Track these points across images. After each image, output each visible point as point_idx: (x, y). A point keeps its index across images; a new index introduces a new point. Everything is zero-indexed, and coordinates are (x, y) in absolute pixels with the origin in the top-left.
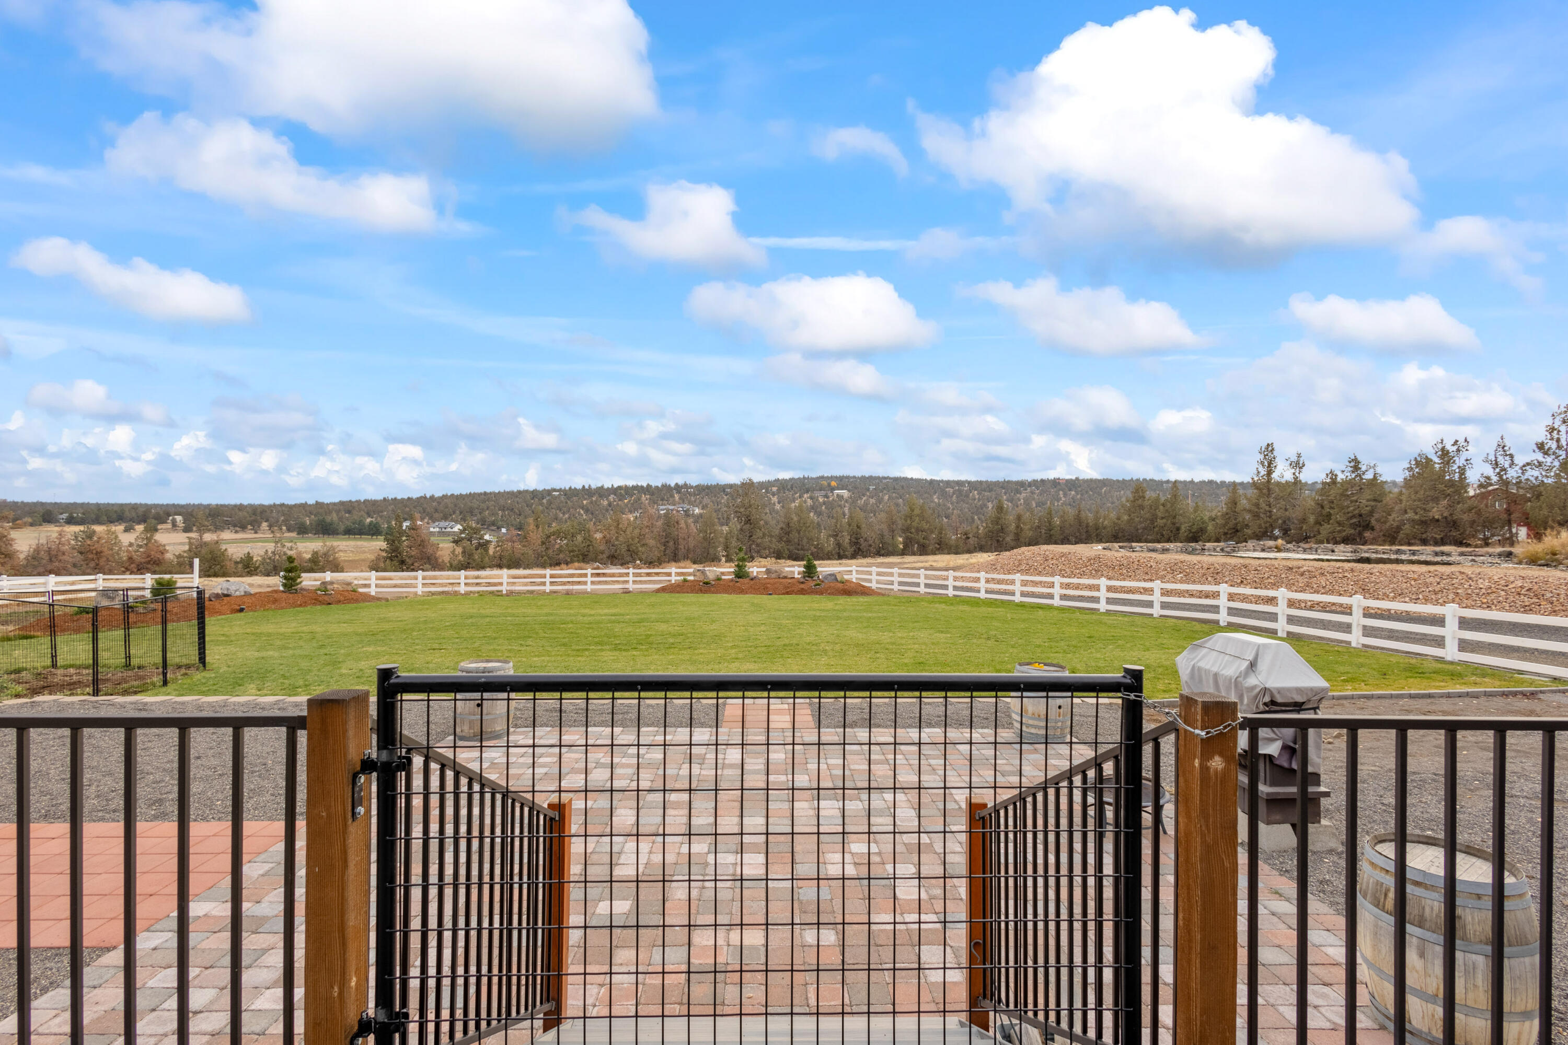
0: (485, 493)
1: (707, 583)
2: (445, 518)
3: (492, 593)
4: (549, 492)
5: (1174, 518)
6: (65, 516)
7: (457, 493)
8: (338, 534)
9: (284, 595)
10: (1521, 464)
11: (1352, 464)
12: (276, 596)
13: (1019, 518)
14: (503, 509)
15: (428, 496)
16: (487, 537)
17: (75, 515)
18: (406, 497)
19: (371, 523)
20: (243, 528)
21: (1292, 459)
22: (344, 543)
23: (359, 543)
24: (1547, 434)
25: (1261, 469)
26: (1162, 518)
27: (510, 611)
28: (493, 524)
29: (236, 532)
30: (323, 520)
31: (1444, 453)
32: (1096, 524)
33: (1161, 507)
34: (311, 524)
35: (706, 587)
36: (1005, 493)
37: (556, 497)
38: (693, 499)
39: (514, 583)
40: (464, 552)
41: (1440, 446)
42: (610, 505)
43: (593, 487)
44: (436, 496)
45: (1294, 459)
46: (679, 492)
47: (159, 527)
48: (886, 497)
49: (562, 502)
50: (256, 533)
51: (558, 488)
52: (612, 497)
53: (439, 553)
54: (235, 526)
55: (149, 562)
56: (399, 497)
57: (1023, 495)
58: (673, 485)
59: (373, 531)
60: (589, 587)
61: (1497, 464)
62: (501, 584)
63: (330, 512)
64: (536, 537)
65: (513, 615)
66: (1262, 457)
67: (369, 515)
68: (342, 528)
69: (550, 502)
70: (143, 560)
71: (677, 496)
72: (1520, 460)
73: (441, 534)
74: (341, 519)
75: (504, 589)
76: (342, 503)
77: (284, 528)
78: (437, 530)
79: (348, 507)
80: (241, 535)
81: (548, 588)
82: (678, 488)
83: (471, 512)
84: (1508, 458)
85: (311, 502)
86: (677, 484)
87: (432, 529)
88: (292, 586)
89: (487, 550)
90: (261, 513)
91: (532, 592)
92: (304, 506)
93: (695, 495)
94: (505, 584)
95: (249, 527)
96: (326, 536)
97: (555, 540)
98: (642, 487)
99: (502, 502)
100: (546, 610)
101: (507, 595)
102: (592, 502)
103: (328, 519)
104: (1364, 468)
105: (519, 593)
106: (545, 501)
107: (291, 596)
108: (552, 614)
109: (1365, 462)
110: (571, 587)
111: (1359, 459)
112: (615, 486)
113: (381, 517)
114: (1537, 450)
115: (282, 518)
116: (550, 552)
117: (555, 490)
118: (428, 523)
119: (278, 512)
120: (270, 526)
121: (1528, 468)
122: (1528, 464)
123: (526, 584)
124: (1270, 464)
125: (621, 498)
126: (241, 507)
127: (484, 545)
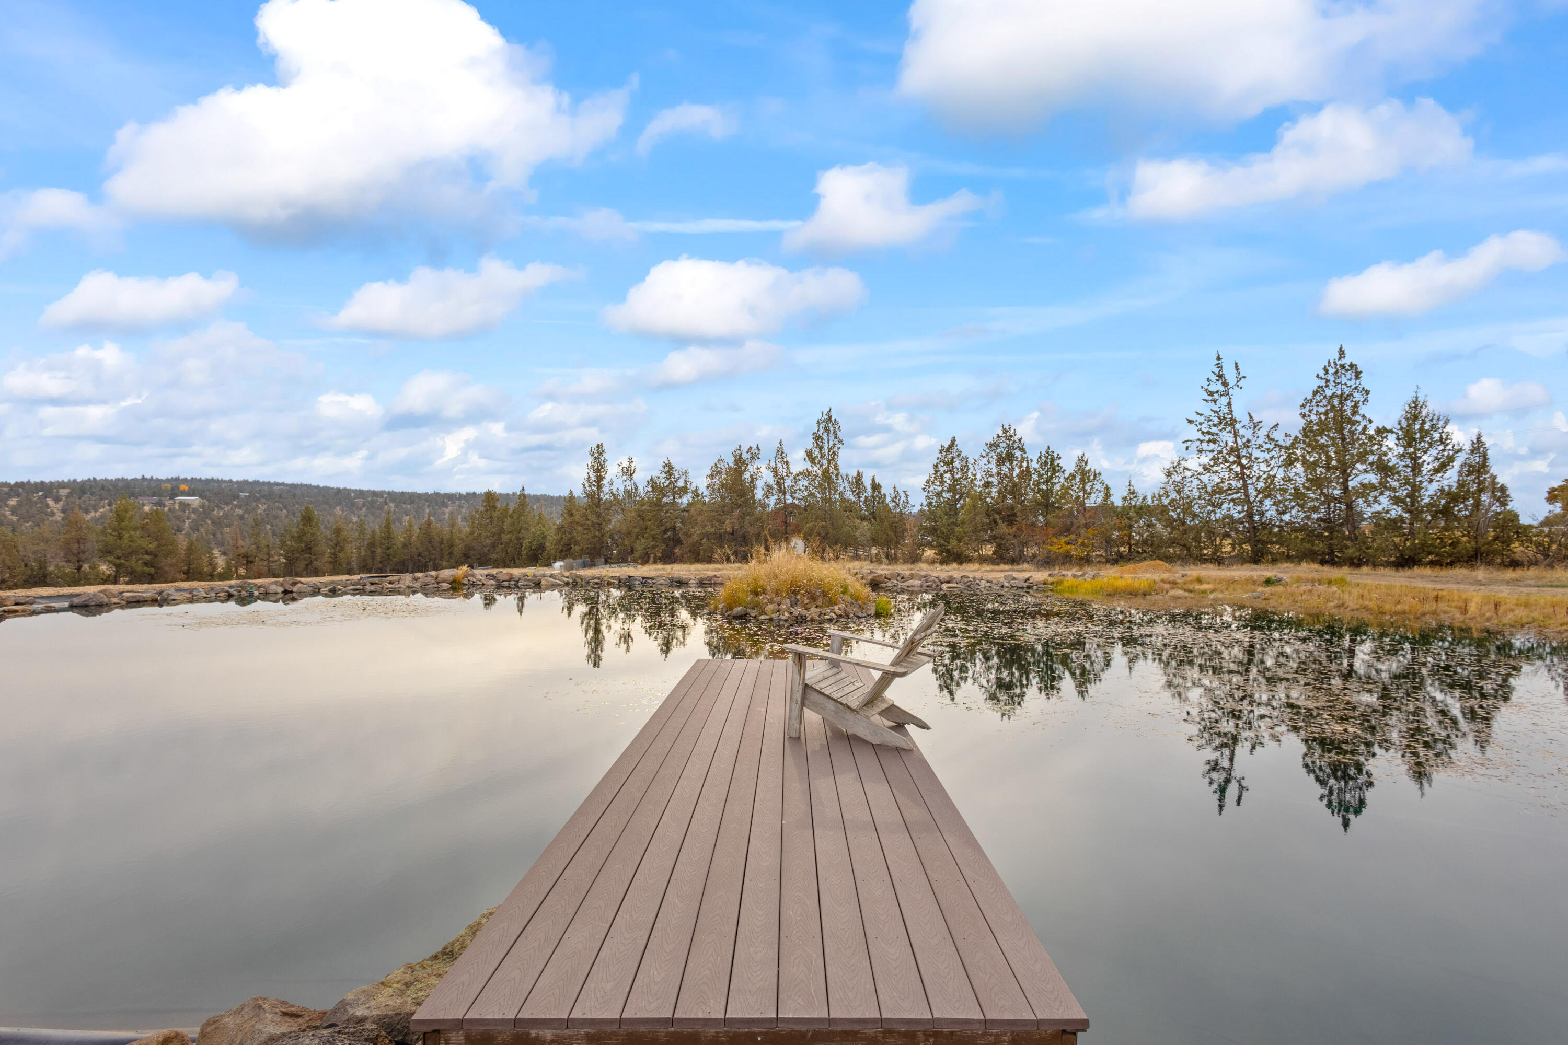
10: (795, 473)
11: (667, 469)
21: (625, 465)
24: (813, 441)
25: (592, 477)
31: (739, 460)
36: (429, 506)
41: (738, 452)
45: (626, 464)
48: (263, 508)
57: (450, 508)
61: (776, 472)
66: (593, 459)
72: (795, 469)
84: (785, 466)
104: (676, 474)
109: (678, 468)
111: (672, 463)
114: (807, 459)
121: (800, 477)
122: (801, 473)
124: (600, 469)
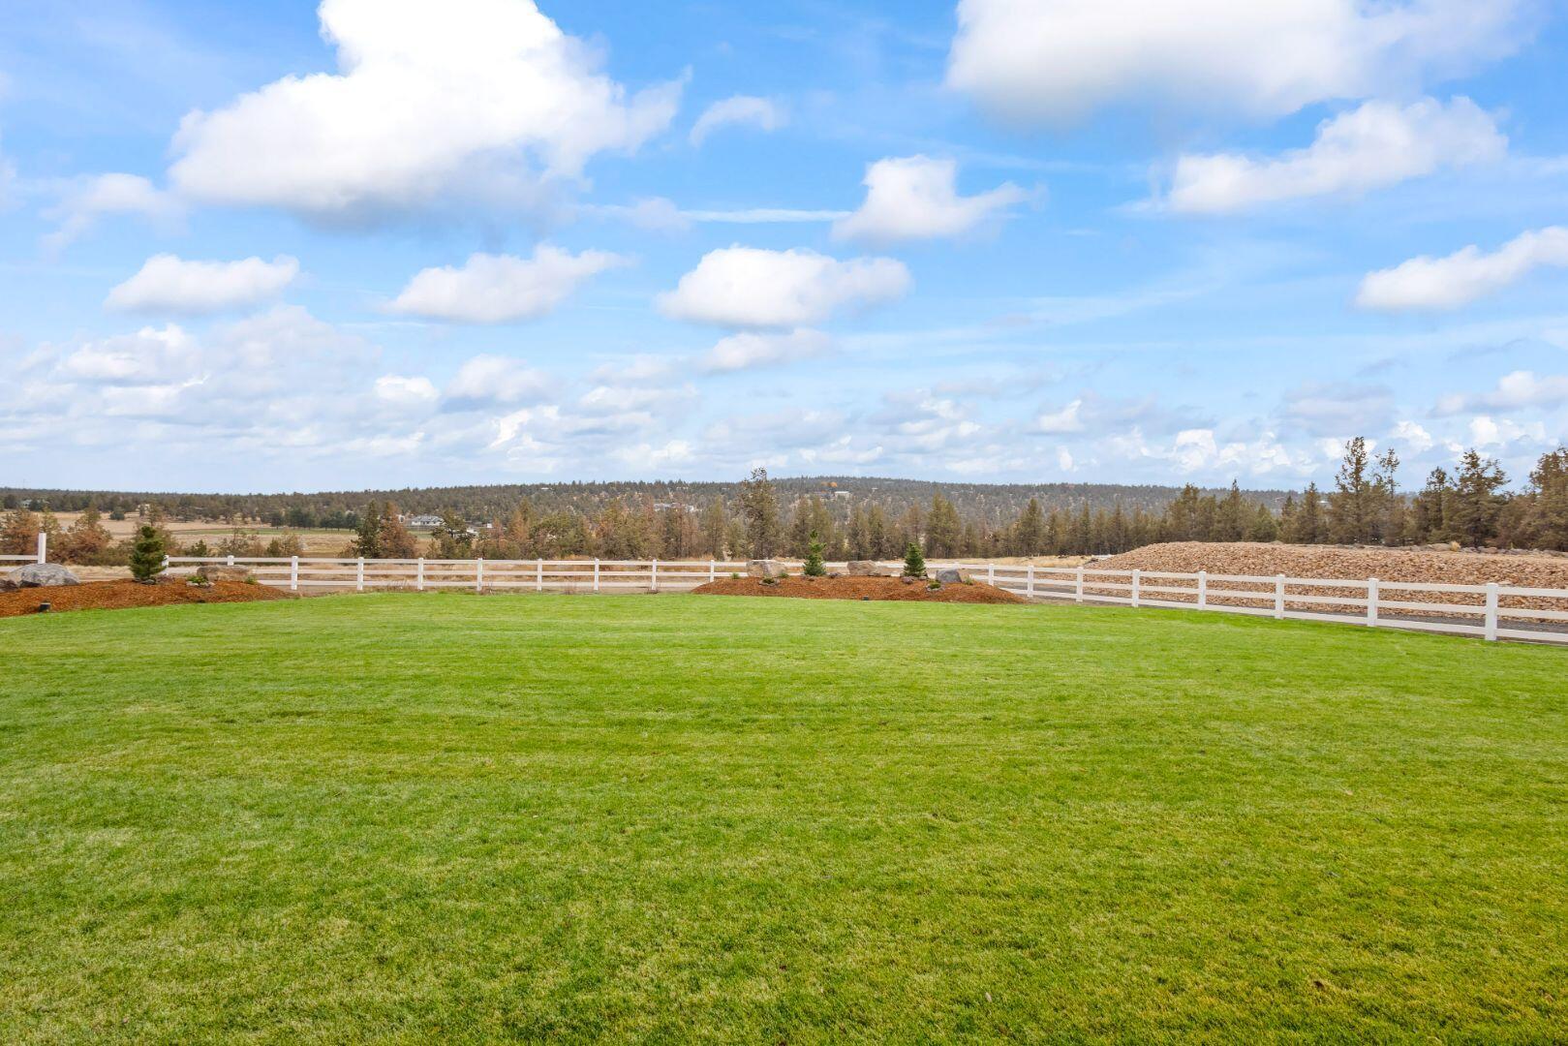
0: (471, 488)
1: (769, 581)
2: (428, 512)
3: (461, 590)
4: (538, 487)
5: (1234, 521)
6: (28, 502)
7: (441, 487)
8: (314, 526)
9: (132, 587)
12: (116, 587)
13: (1053, 519)
14: (489, 503)
15: (412, 489)
16: (470, 531)
17: (39, 501)
18: (388, 490)
19: (349, 515)
20: (215, 518)
22: (320, 536)
23: (336, 536)
25: (1347, 466)
26: (1219, 522)
27: (480, 618)
28: (479, 519)
29: (207, 522)
30: (299, 512)
32: (1136, 527)
33: (1217, 509)
34: (286, 515)
35: (768, 586)
37: (544, 493)
38: (688, 497)
39: (493, 577)
40: (443, 545)
42: (601, 501)
43: (584, 482)
44: (420, 489)
46: (673, 490)
47: (126, 515)
48: (890, 499)
49: (551, 498)
50: (228, 523)
51: (548, 483)
52: (603, 494)
53: (417, 546)
54: (206, 516)
55: (83, 549)
56: (381, 490)
58: (667, 483)
59: (350, 524)
60: (596, 585)
62: (475, 578)
63: (308, 503)
64: (523, 530)
65: (484, 627)
66: (1349, 453)
67: (349, 507)
68: (318, 519)
69: (538, 498)
70: (77, 547)
71: (671, 495)
73: (424, 528)
74: (318, 510)
75: (479, 584)
76: (321, 495)
77: (258, 519)
78: (419, 523)
79: (327, 499)
80: (213, 526)
81: (540, 584)
82: (672, 485)
83: (455, 506)
85: (289, 493)
86: (671, 482)
87: (413, 523)
88: (148, 573)
89: (469, 544)
90: (235, 503)
91: (517, 590)
92: (281, 497)
93: (690, 493)
94: (480, 578)
95: (222, 517)
96: (302, 528)
97: (545, 535)
98: (635, 483)
99: (488, 496)
100: (540, 619)
101: (482, 593)
102: (582, 498)
103: (305, 510)
104: (1482, 464)
105: (499, 591)
106: (533, 496)
107: (142, 587)
108: (548, 626)
109: (1484, 457)
110: (573, 584)
111: (1478, 454)
112: (607, 483)
113: (361, 509)
115: (257, 509)
116: (539, 546)
117: (543, 485)
118: (410, 517)
119: (253, 502)
120: (244, 517)
123: (509, 579)
124: (1358, 461)
125: (613, 494)
126: (215, 497)
127: (467, 539)
